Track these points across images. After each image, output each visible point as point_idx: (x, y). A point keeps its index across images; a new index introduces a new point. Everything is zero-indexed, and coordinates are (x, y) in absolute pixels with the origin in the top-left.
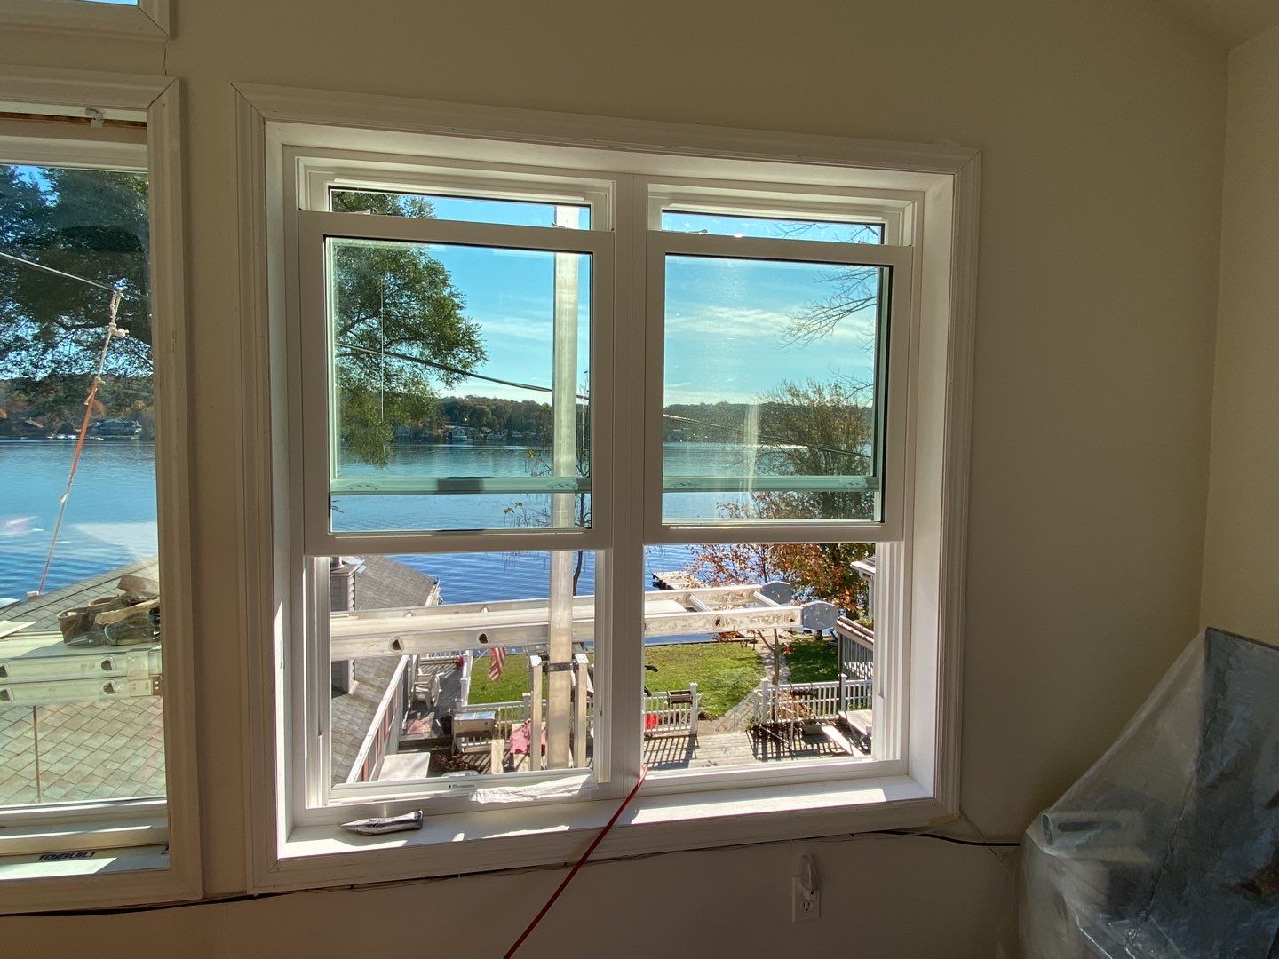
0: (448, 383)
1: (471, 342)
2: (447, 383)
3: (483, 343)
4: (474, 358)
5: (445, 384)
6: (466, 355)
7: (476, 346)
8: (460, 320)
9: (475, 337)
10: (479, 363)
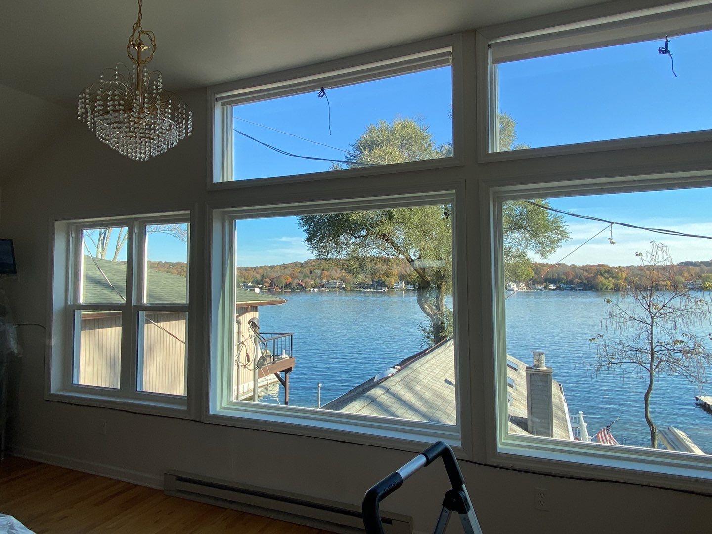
0: (543, 255)
3: (565, 227)
4: (560, 237)
5: (540, 256)
6: (554, 236)
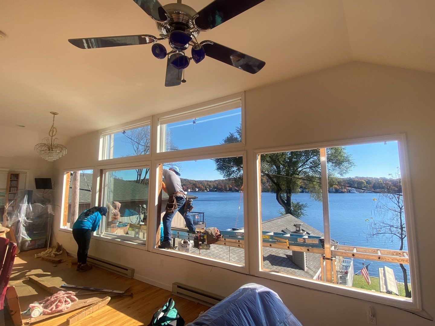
1: (349, 161)
2: (341, 175)
3: (353, 160)
4: (350, 165)
6: (347, 165)
7: (351, 161)
8: (345, 153)
9: (350, 159)
10: (352, 167)
